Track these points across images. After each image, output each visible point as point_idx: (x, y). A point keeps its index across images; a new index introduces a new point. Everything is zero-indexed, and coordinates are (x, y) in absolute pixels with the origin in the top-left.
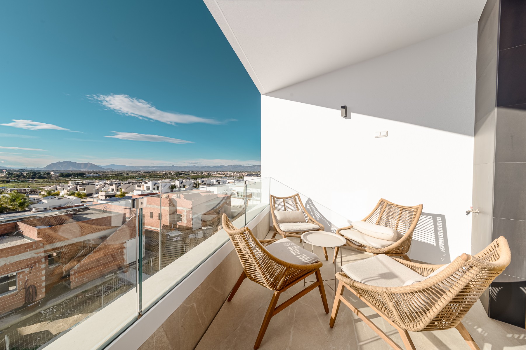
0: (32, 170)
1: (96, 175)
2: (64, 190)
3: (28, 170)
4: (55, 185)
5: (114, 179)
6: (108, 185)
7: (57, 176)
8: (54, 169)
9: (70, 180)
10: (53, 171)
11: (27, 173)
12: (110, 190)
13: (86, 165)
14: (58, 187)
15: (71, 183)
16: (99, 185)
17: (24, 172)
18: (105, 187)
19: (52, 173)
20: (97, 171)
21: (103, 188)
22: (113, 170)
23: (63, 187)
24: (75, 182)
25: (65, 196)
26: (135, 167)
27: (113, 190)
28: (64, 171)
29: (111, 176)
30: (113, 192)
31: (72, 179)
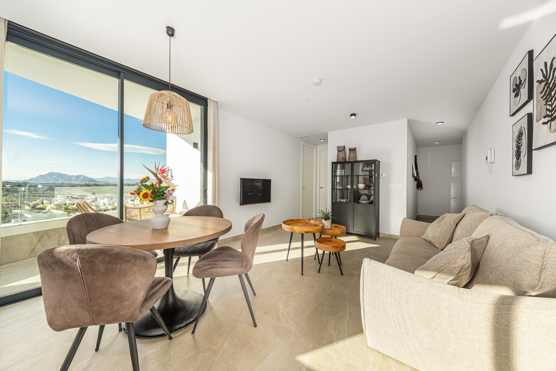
0: (16, 183)
1: (88, 189)
2: (51, 204)
3: (12, 183)
4: (41, 199)
5: (108, 193)
6: (100, 199)
7: (45, 189)
8: (42, 182)
9: (59, 193)
10: (41, 184)
11: (11, 186)
12: (101, 204)
13: (78, 177)
14: (45, 201)
15: (60, 197)
16: (90, 199)
17: (7, 184)
18: (96, 201)
19: (40, 186)
20: (91, 184)
21: (94, 202)
22: (108, 183)
23: (51, 201)
24: (64, 195)
25: (51, 210)
26: (133, 180)
27: (105, 205)
28: (53, 184)
29: (105, 190)
30: (104, 207)
31: (61, 193)
